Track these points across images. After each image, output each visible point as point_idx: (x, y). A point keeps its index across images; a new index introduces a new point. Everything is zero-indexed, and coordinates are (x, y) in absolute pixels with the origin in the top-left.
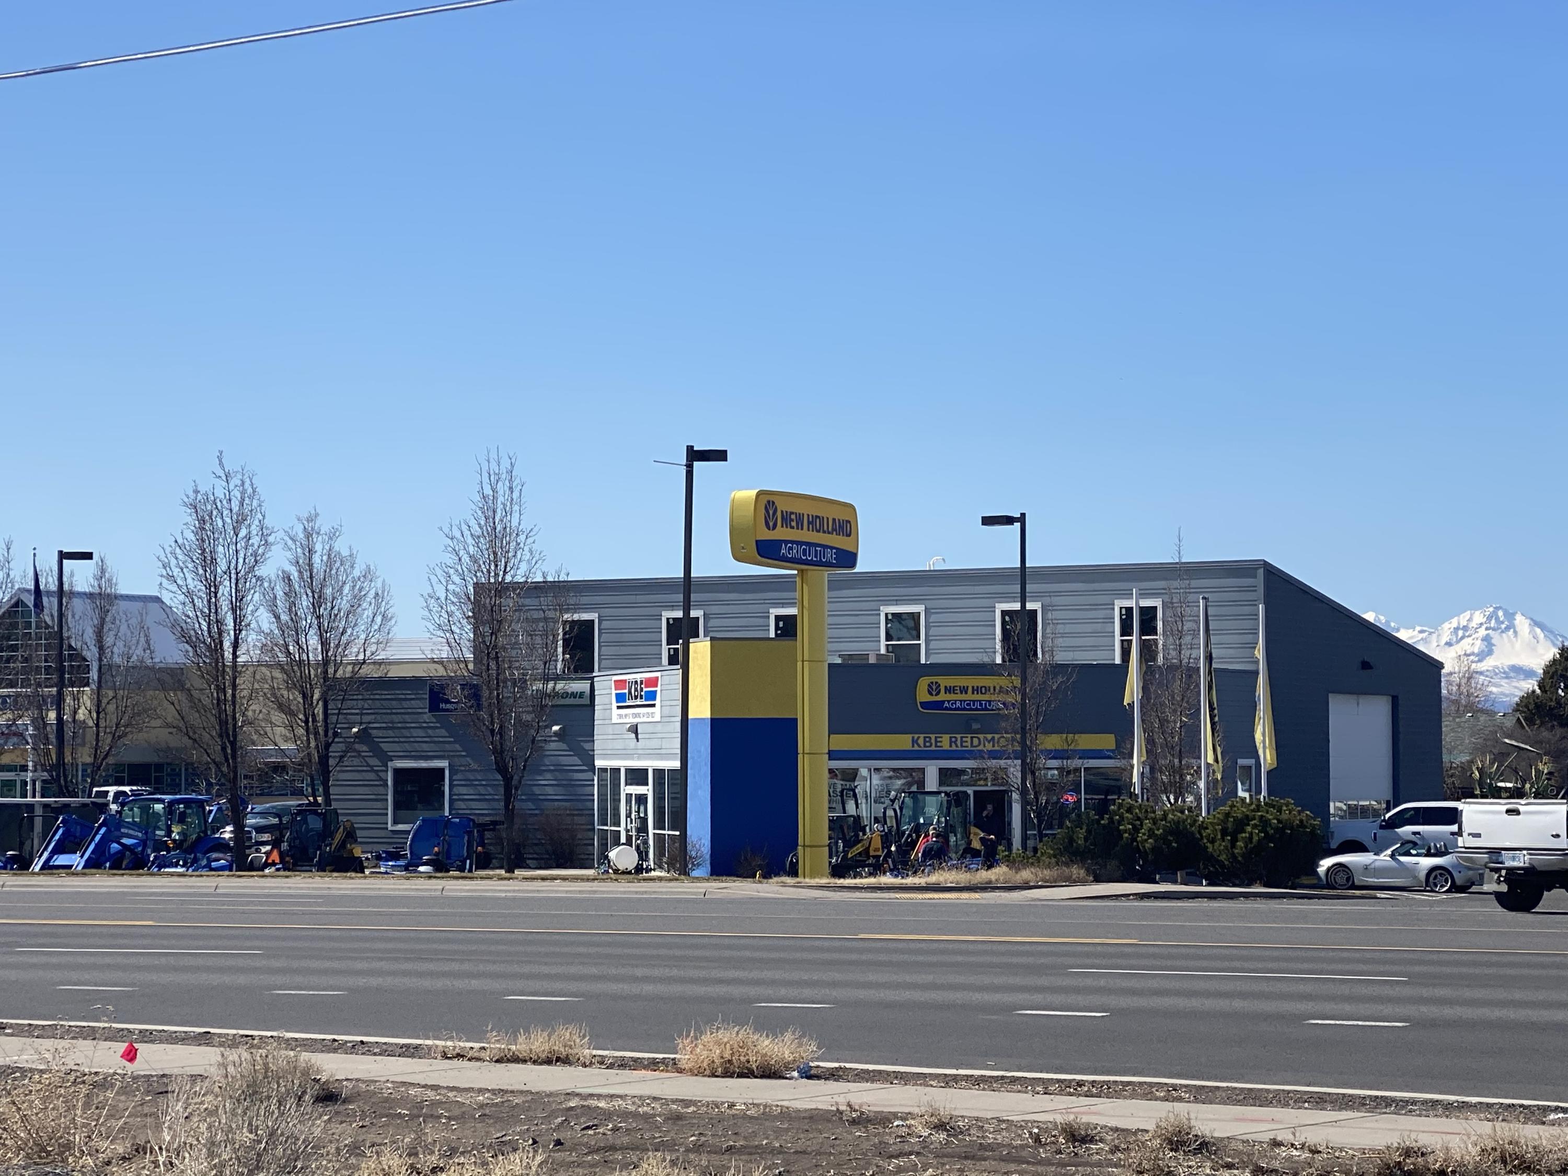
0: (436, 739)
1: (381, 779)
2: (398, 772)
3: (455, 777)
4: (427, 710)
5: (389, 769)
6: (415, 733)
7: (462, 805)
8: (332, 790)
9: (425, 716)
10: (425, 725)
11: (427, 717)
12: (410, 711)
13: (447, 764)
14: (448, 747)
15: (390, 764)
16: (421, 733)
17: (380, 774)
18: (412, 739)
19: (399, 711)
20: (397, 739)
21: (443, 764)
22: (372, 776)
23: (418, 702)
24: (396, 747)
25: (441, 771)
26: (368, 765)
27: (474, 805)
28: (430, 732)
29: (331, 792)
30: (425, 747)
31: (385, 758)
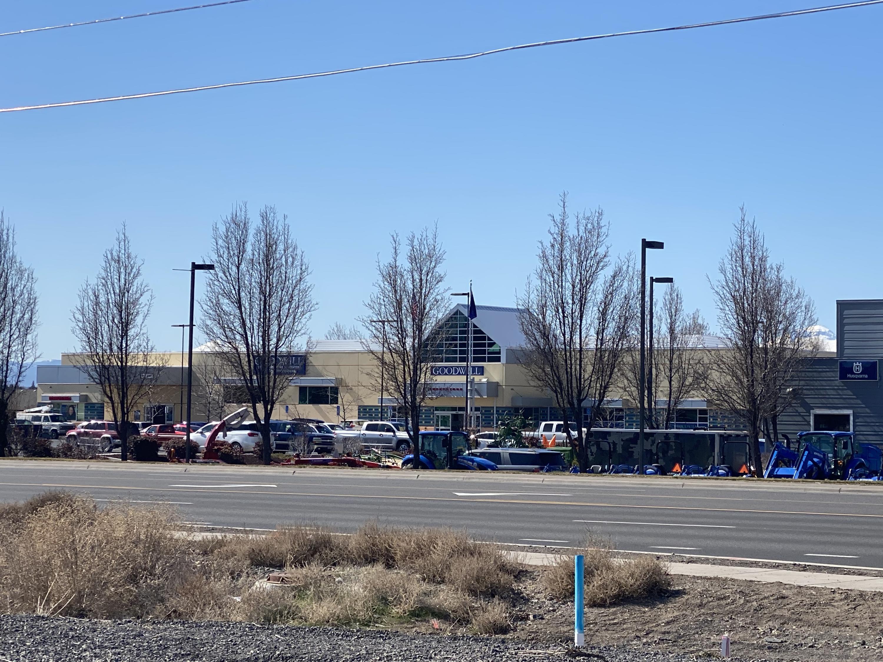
0: (844, 397)
1: (806, 421)
2: (816, 416)
3: (857, 421)
4: (838, 378)
5: (811, 414)
6: (829, 392)
7: (861, 437)
8: (778, 427)
9: (836, 382)
10: (836, 388)
11: (838, 382)
12: (825, 379)
13: (852, 412)
14: (852, 401)
15: (811, 411)
16: (833, 392)
17: (805, 417)
18: (827, 396)
19: (818, 379)
20: (816, 396)
21: (849, 412)
22: (799, 419)
23: (831, 373)
24: (817, 401)
25: (848, 416)
26: (797, 412)
27: (870, 438)
28: (840, 392)
29: (778, 428)
30: (836, 401)
31: (808, 408)
